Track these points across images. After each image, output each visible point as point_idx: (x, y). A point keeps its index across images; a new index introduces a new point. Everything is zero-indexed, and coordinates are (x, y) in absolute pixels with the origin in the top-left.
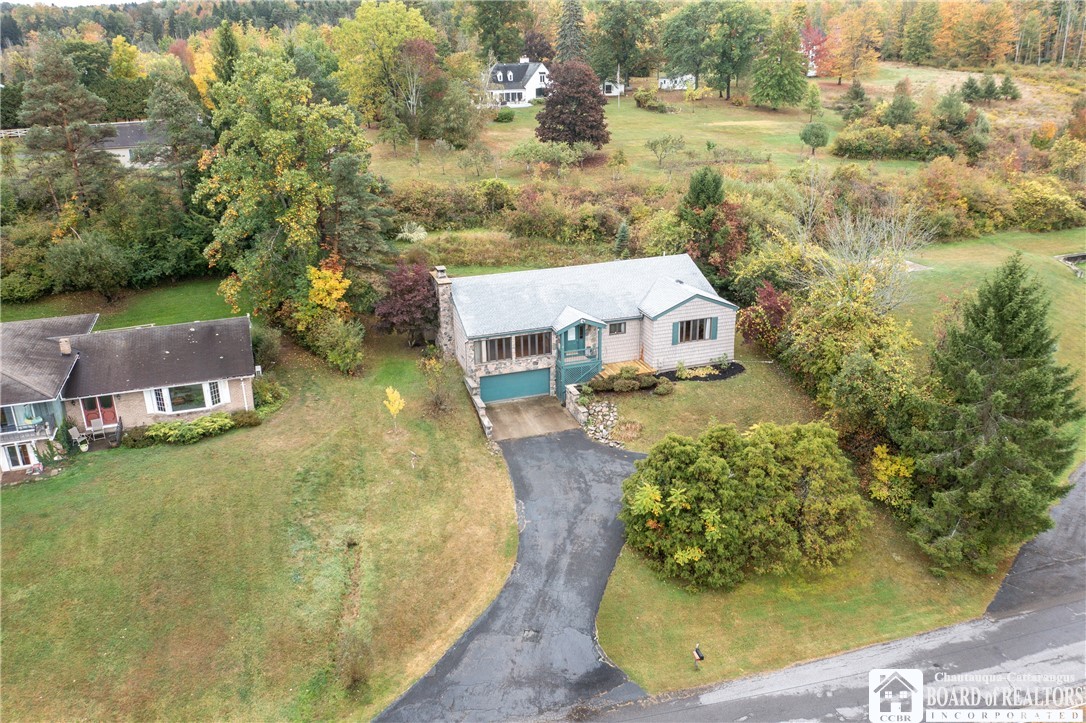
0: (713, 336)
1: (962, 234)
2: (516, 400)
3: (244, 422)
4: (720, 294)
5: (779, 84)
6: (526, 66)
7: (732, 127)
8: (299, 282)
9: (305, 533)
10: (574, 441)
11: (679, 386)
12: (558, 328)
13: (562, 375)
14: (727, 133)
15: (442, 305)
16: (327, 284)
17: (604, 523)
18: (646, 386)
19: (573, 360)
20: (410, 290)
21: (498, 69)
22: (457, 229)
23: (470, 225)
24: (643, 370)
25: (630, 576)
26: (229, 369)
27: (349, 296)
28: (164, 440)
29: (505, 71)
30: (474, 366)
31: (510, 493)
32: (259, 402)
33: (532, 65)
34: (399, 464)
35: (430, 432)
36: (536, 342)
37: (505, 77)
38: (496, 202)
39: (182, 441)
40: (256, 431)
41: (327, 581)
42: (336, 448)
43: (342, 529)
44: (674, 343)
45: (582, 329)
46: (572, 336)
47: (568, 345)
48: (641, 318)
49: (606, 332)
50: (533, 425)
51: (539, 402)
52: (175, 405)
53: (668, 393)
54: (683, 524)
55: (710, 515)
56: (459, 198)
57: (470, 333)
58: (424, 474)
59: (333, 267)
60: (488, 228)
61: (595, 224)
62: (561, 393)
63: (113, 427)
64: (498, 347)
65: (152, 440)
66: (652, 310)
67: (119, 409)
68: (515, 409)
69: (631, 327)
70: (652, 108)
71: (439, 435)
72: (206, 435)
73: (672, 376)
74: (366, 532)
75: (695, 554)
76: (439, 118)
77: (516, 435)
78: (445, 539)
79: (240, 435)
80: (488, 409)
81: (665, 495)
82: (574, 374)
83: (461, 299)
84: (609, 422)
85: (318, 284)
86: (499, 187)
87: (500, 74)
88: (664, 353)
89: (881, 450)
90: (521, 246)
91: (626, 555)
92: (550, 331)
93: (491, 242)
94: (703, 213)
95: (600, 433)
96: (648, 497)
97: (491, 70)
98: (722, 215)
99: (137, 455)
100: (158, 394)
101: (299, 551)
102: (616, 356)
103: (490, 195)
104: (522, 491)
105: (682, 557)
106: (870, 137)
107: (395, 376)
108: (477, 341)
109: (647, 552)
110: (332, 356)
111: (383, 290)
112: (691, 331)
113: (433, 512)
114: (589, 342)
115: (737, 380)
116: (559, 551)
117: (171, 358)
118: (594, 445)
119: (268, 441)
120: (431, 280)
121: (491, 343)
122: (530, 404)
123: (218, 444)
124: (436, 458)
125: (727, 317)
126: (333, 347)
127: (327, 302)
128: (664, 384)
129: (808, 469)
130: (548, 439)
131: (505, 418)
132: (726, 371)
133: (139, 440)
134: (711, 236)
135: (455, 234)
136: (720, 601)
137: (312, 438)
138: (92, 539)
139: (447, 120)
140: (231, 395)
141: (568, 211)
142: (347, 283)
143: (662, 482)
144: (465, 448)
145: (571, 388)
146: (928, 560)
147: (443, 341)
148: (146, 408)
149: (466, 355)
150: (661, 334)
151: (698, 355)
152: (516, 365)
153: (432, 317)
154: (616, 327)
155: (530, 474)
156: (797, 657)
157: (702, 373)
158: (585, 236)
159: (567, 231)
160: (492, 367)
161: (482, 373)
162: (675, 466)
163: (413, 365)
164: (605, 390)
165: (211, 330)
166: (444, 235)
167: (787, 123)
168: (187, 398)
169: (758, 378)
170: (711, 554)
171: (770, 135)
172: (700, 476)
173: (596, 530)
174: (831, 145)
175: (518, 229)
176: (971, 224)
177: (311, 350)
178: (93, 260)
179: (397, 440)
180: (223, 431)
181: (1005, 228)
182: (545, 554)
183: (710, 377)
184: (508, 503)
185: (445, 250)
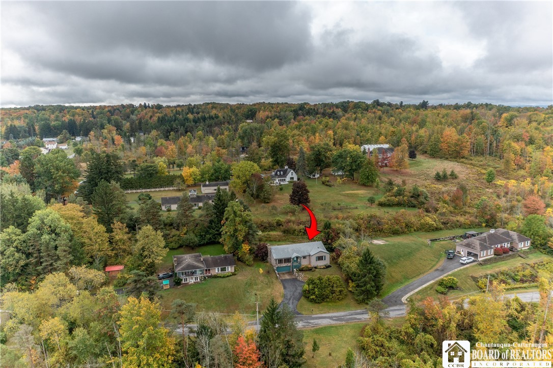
0: (325, 260)
1: (403, 233)
2: (284, 272)
3: (234, 274)
4: (328, 250)
5: (368, 178)
6: (287, 170)
7: (351, 194)
8: (240, 247)
9: (248, 292)
10: (295, 280)
11: (317, 270)
12: (292, 257)
13: (293, 267)
14: (348, 196)
15: (269, 252)
16: (246, 247)
17: (299, 293)
18: (309, 270)
19: (295, 264)
20: (262, 249)
21: (278, 171)
22: (269, 231)
23: (272, 230)
24: (309, 266)
25: (303, 300)
26: (230, 264)
27: (250, 250)
28: (221, 277)
29: (280, 171)
30: (275, 265)
31: (283, 288)
32: (235, 271)
33: (289, 170)
34: (262, 282)
35: (267, 277)
36: (288, 260)
37: (280, 173)
38: (279, 224)
39: (224, 277)
40: (236, 276)
41: (253, 299)
42: (251, 279)
43: (254, 292)
44: (316, 261)
45: (297, 258)
46: (295, 259)
47: (294, 261)
48: (310, 256)
49: (302, 258)
50: (287, 277)
51: (288, 273)
52: (221, 271)
53: (314, 271)
54: (312, 291)
55: (316, 290)
56: (269, 223)
57: (275, 258)
58: (267, 284)
59: (246, 244)
60: (277, 231)
61: (303, 231)
62: (293, 271)
63: (210, 274)
64: (280, 261)
65: (218, 277)
66: (312, 254)
67: (211, 271)
68: (284, 274)
69: (307, 257)
70: (327, 185)
71: (269, 278)
72: (228, 276)
73: (316, 268)
74: (258, 293)
75: (314, 297)
76: (262, 195)
77: (284, 278)
78: (271, 294)
79: (233, 276)
80: (278, 274)
81: (309, 287)
82: (296, 267)
83: (273, 251)
84: (302, 277)
85: (244, 248)
86: (279, 220)
87: (278, 173)
88: (314, 263)
89: (350, 281)
90: (284, 236)
91: (303, 297)
92: (291, 258)
93: (278, 235)
94: (327, 231)
95: (300, 278)
96: (306, 287)
97: (276, 171)
98: (331, 231)
99: (217, 279)
100: (218, 269)
101: (248, 295)
102: (304, 263)
103: (277, 223)
104: (285, 288)
105: (312, 297)
106: (388, 200)
107: (260, 267)
108: (276, 260)
109: (306, 297)
110: (247, 262)
111: (256, 248)
112: (320, 258)
113: (269, 290)
114: (299, 260)
115: (329, 269)
116: (291, 297)
117: (220, 262)
118: (299, 281)
119: (239, 277)
120: (266, 247)
121: (279, 260)
122: (286, 273)
123: (230, 278)
124: (269, 282)
125: (328, 256)
126: (247, 260)
127: (245, 251)
128: (314, 269)
129: (334, 283)
130: (290, 279)
131: (282, 276)
132: (328, 267)
133: (216, 277)
134: (328, 236)
135: (269, 233)
136: (318, 305)
137: (246, 277)
138: (214, 292)
139: (264, 195)
140: (230, 269)
141: (296, 227)
142: (250, 247)
143: (309, 285)
144: (274, 281)
145: (295, 270)
146: (357, 300)
147: (269, 260)
148: (216, 271)
149: (273, 263)
150: (313, 259)
151: (321, 263)
152: (284, 265)
153: (266, 255)
154: (304, 257)
155: (286, 285)
156: (329, 313)
157: (322, 267)
158: (301, 234)
159: (296, 232)
160: (279, 265)
161: (277, 266)
162: (311, 282)
163: (262, 264)
164: (302, 270)
165: (226, 257)
166: (266, 233)
167: (368, 191)
168: (223, 270)
169: (334, 268)
170: (316, 296)
171: (361, 197)
172: (315, 283)
173: (298, 294)
174: (377, 202)
175: (284, 232)
176: (406, 230)
177: (242, 261)
178: (193, 241)
179: (261, 278)
180: (230, 275)
181: (418, 231)
182: (289, 297)
183: (324, 268)
184: (282, 290)
185: (266, 237)
